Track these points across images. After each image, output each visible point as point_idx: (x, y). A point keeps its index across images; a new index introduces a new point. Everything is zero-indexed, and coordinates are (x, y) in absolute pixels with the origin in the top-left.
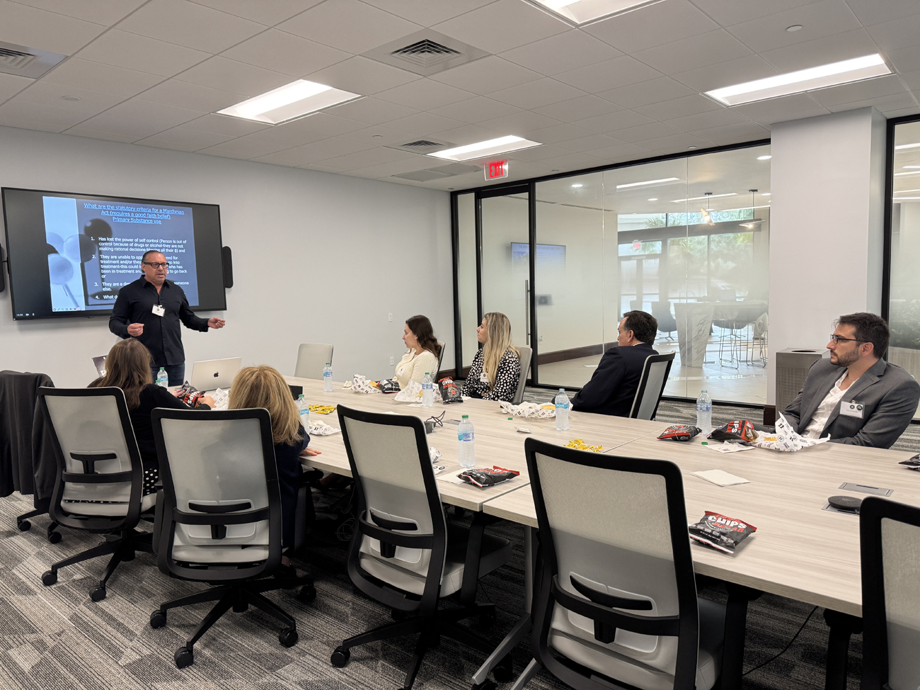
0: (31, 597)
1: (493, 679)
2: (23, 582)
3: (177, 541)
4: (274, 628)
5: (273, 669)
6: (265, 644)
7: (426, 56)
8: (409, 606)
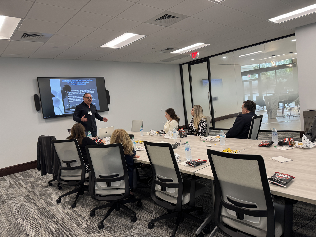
0: (53, 207)
1: (203, 233)
2: (51, 202)
3: (96, 188)
4: (129, 216)
5: (129, 229)
6: (126, 221)
7: (167, 20)
8: (172, 208)
